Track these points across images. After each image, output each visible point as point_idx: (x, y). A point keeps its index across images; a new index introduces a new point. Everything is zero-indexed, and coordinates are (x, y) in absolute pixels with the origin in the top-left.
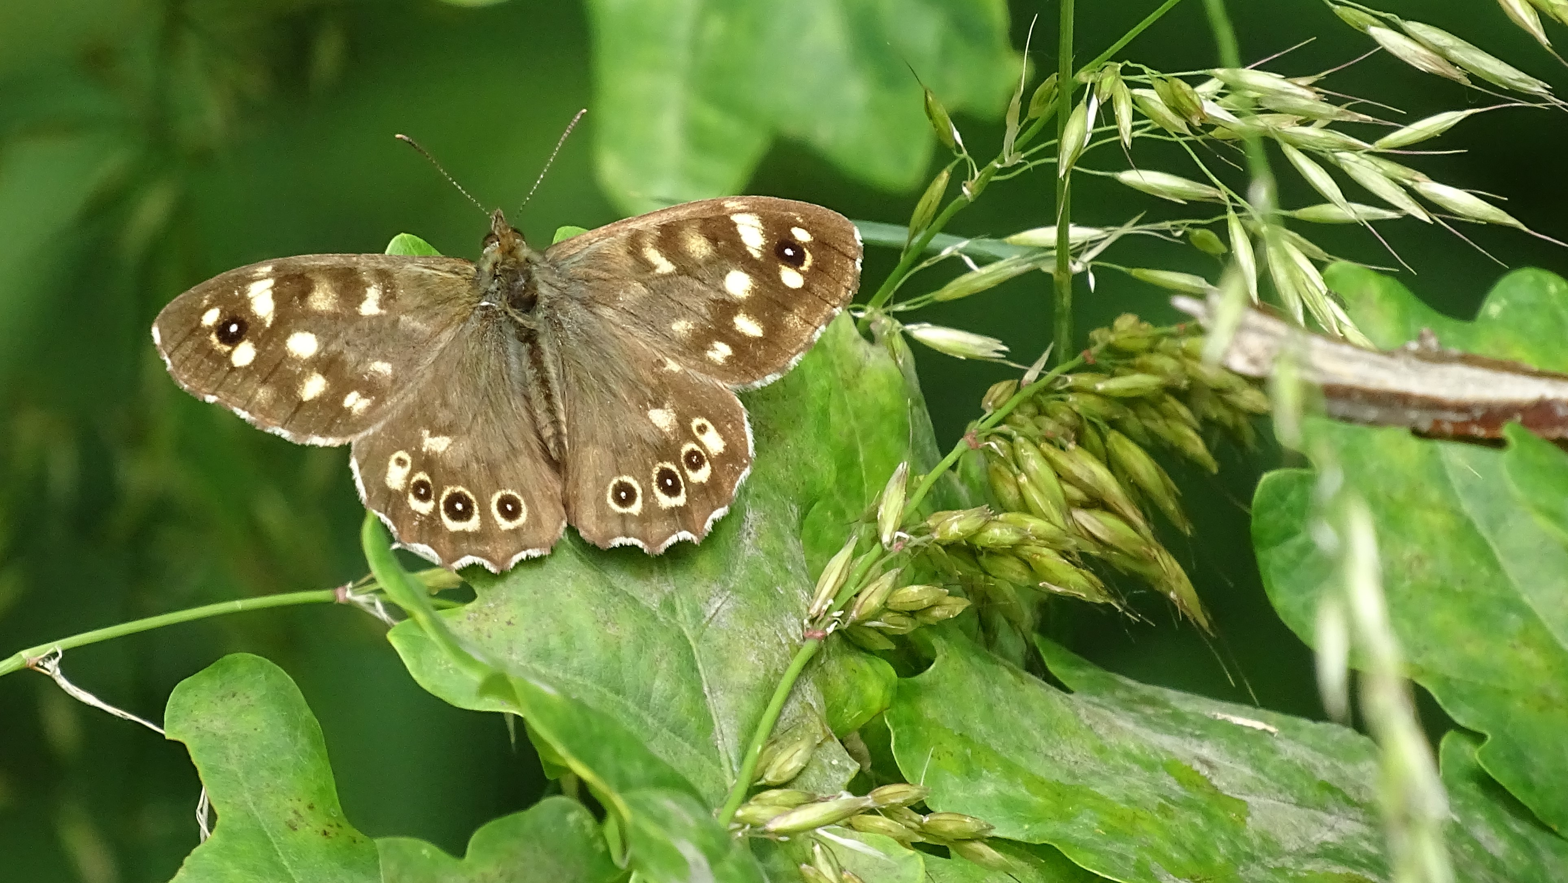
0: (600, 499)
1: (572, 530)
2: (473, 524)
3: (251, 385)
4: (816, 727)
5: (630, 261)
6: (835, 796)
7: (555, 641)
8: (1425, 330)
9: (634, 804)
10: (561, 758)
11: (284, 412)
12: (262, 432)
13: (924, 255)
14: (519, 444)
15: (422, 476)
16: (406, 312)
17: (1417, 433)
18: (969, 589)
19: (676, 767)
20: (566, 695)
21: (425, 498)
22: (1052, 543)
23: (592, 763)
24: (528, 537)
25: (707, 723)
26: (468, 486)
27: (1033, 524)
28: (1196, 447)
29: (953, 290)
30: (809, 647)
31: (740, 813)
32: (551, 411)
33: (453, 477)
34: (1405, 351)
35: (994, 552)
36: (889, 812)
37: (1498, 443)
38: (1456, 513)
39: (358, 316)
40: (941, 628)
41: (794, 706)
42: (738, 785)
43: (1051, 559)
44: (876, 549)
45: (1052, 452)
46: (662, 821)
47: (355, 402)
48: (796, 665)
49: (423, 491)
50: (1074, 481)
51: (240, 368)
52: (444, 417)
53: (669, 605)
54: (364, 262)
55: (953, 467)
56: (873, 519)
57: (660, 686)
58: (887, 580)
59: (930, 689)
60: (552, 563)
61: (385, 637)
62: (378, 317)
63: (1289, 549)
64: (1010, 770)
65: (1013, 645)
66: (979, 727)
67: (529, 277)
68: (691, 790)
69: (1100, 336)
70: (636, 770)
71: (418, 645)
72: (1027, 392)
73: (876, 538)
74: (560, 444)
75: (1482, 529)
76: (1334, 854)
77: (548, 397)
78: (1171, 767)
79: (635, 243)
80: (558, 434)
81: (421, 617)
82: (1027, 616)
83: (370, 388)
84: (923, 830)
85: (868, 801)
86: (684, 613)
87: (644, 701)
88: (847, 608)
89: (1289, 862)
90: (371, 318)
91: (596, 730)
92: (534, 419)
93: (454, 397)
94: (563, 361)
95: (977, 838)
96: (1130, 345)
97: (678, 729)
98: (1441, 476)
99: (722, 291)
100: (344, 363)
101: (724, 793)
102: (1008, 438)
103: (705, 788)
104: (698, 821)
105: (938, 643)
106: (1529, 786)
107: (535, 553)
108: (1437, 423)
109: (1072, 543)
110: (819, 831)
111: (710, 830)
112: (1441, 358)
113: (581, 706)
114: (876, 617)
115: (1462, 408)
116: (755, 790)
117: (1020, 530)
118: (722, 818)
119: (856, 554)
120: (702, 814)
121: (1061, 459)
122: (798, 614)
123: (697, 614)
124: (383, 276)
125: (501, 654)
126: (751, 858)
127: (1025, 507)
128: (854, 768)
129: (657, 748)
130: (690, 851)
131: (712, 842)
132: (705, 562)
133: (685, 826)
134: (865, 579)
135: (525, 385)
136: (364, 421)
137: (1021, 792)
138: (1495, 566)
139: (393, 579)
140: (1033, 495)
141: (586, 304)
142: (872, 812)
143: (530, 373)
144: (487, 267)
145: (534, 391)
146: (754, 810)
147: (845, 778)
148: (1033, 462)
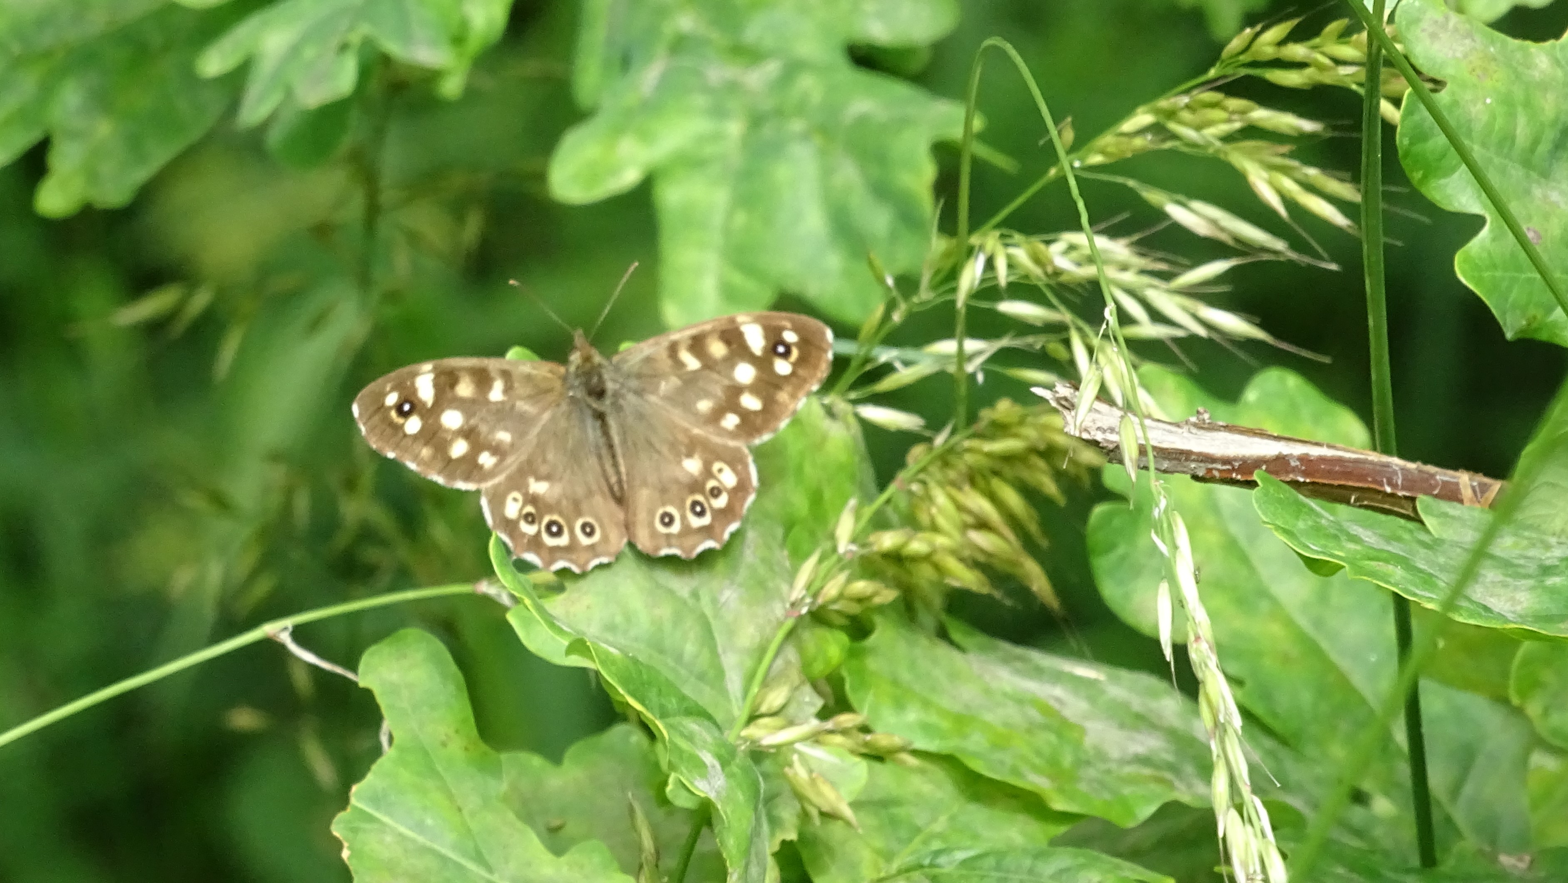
0: (651, 525)
1: (631, 545)
2: (563, 541)
3: (417, 447)
4: (795, 676)
5: (669, 362)
6: (806, 721)
7: (619, 619)
8: (1201, 409)
9: (670, 727)
10: (622, 696)
11: (439, 465)
12: (424, 479)
13: (867, 360)
14: (594, 487)
15: (530, 509)
16: (521, 398)
17: (1195, 478)
18: (898, 584)
19: (700, 703)
20: (626, 655)
21: (532, 522)
22: (954, 552)
23: (642, 702)
24: (599, 549)
25: (720, 674)
26: (561, 514)
27: (941, 540)
28: (1050, 487)
29: (887, 384)
30: (789, 623)
31: (744, 733)
32: (615, 465)
33: (550, 508)
34: (1187, 422)
35: (916, 559)
36: (844, 732)
37: (1252, 484)
38: (1225, 533)
39: (487, 402)
40: (881, 609)
41: (779, 662)
42: (740, 712)
43: (952, 564)
44: (834, 558)
45: (954, 492)
46: (690, 738)
47: (486, 460)
48: (781, 634)
49: (530, 519)
50: (969, 512)
51: (410, 436)
52: (544, 469)
53: (695, 595)
54: (492, 364)
55: (888, 501)
56: (832, 537)
57: (690, 648)
58: (842, 577)
59: (872, 651)
60: (616, 568)
61: (504, 617)
62: (502, 403)
63: (1113, 557)
64: (926, 704)
65: (927, 620)
66: (905, 676)
67: (600, 377)
68: (709, 718)
69: (986, 415)
70: (672, 703)
71: (527, 622)
72: (935, 452)
73: (834, 549)
74: (621, 488)
75: (1243, 542)
76: (1144, 760)
77: (614, 457)
78: (1035, 702)
79: (673, 349)
80: (620, 481)
81: (528, 602)
82: (938, 601)
83: (497, 450)
84: (866, 744)
85: (829, 725)
86: (705, 599)
87: (679, 658)
88: (815, 596)
89: (1113, 766)
90: (496, 403)
91: (645, 677)
92: (604, 471)
93: (550, 456)
94: (624, 431)
95: (903, 749)
96: (1007, 420)
97: (701, 677)
98: (1214, 507)
99: (732, 379)
100: (479, 434)
101: (732, 721)
102: (924, 483)
103: (719, 717)
104: (715, 738)
105: (878, 620)
106: (1275, 715)
107: (605, 560)
108: (1210, 470)
109: (967, 553)
110: (798, 746)
111: (723, 744)
112: (1212, 427)
113: (635, 661)
114: (835, 601)
115: (1226, 461)
116: (753, 718)
117: (931, 544)
118: (731, 736)
119: (821, 561)
120: (717, 734)
121: (961, 497)
122: (783, 601)
123: (714, 601)
124: (506, 375)
125: (582, 627)
126: (749, 762)
127: (935, 528)
128: (819, 703)
129: (687, 691)
130: (708, 758)
131: (723, 751)
132: (721, 566)
133: (705, 742)
134: (828, 577)
135: (597, 447)
136: (492, 474)
137: (933, 718)
138: (1251, 569)
139: (509, 577)
140: (941, 521)
141: (639, 393)
142: (831, 732)
143: (602, 441)
144: (572, 369)
145: (604, 452)
146: (754, 731)
147: (815, 710)
148: (940, 498)
